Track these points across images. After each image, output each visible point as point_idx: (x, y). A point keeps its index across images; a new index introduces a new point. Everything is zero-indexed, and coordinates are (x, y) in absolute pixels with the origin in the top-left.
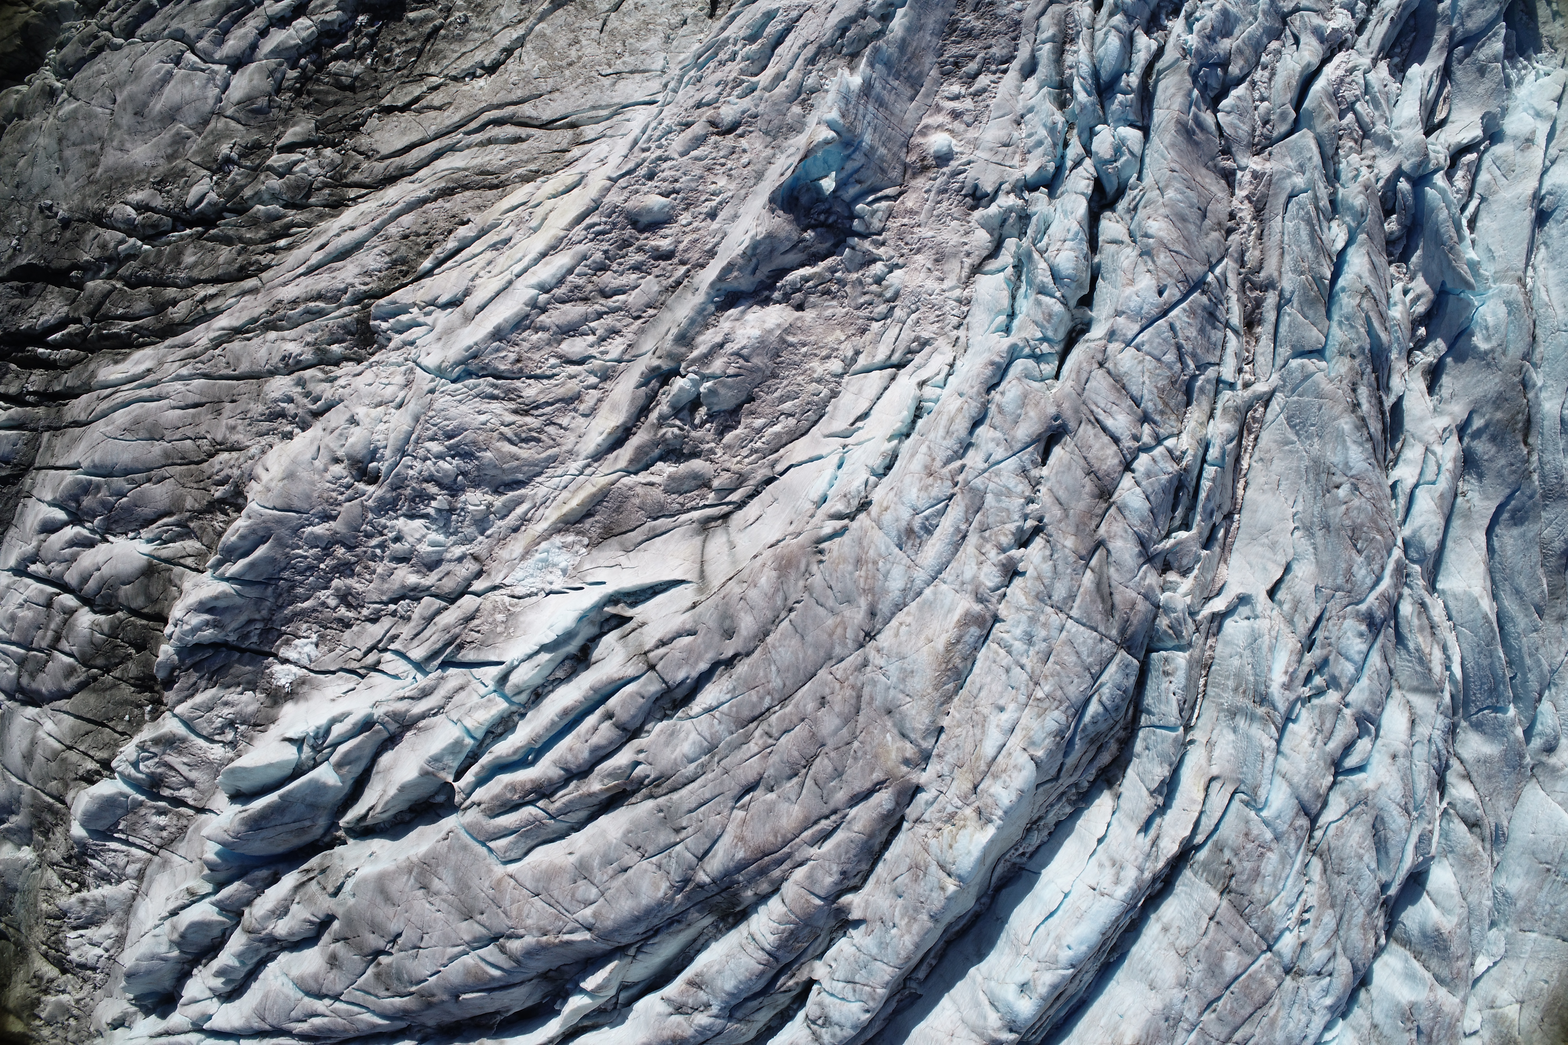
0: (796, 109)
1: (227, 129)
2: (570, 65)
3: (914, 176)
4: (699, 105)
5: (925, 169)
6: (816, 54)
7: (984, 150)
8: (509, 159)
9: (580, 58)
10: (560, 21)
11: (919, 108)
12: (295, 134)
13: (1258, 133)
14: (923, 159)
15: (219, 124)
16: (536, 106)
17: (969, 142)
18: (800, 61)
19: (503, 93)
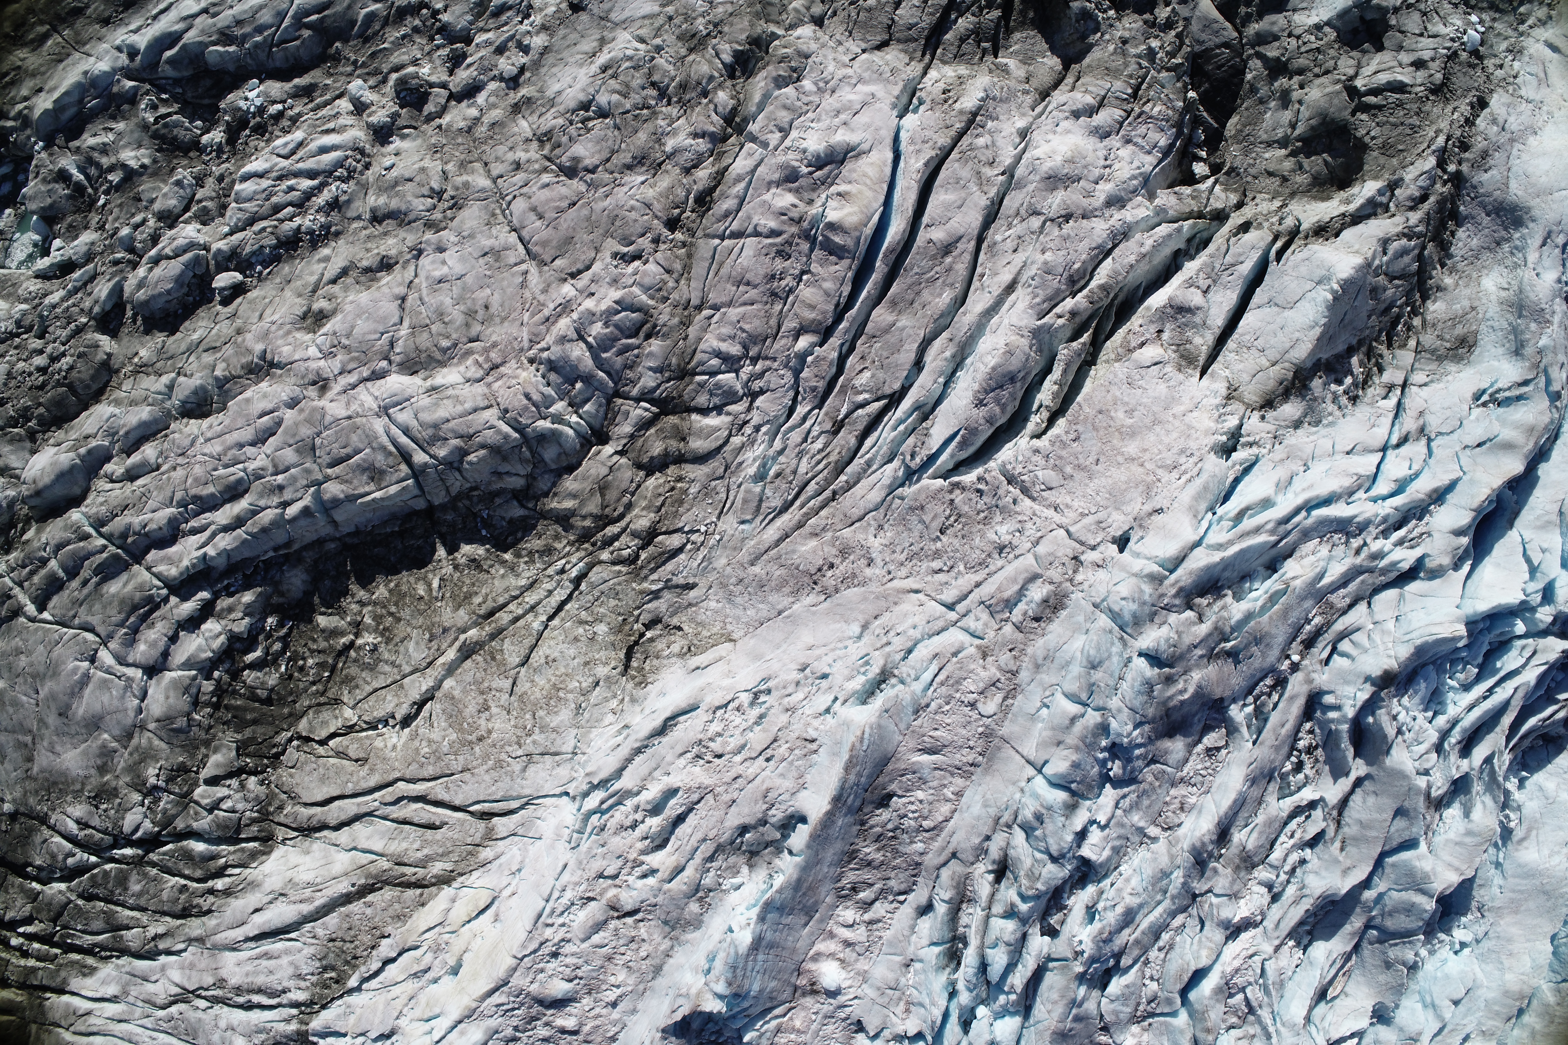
0: (694, 907)
1: (151, 747)
2: (480, 739)
3: (804, 995)
4: (601, 876)
5: (814, 992)
6: (715, 852)
7: (871, 986)
8: (426, 851)
9: (490, 732)
10: (469, 678)
11: (812, 933)
12: (218, 765)
13: (1141, 1008)
14: (813, 984)
15: (142, 740)
16: (447, 788)
17: (858, 973)
18: (699, 857)
19: (414, 766)
